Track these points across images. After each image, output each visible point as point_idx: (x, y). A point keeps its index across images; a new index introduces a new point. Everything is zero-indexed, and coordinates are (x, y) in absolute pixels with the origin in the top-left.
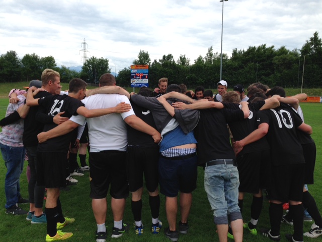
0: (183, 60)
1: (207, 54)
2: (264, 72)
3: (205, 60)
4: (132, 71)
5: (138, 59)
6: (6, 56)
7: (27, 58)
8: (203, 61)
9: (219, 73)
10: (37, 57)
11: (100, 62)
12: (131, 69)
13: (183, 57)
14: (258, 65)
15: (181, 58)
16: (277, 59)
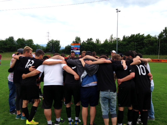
0: (98, 41)
1: (110, 38)
2: (139, 47)
3: (109, 41)
4: (72, 46)
5: (75, 40)
6: (8, 39)
7: (19, 40)
8: (108, 41)
9: (116, 47)
10: (24, 39)
11: (56, 42)
12: (71, 45)
13: (98, 40)
14: (136, 43)
15: (97, 40)
16: (146, 40)
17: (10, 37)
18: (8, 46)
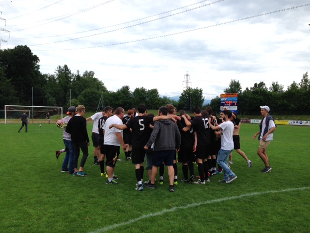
1: (302, 80)
3: (299, 87)
4: (222, 99)
5: (230, 88)
6: (121, 90)
7: (137, 90)
10: (144, 90)
11: (195, 92)
13: (276, 84)
15: (273, 85)
17: (123, 87)
18: (120, 101)
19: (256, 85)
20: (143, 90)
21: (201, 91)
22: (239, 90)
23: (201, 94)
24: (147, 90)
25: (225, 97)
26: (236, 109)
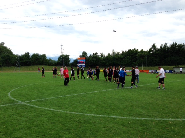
5: (82, 55)
6: (25, 55)
7: (34, 55)
8: (110, 55)
11: (66, 56)
15: (101, 54)
17: (26, 53)
18: (24, 60)
19: (94, 53)
20: (37, 55)
21: (69, 56)
22: (86, 56)
23: (69, 57)
24: (40, 55)
25: (80, 59)
26: (85, 65)
